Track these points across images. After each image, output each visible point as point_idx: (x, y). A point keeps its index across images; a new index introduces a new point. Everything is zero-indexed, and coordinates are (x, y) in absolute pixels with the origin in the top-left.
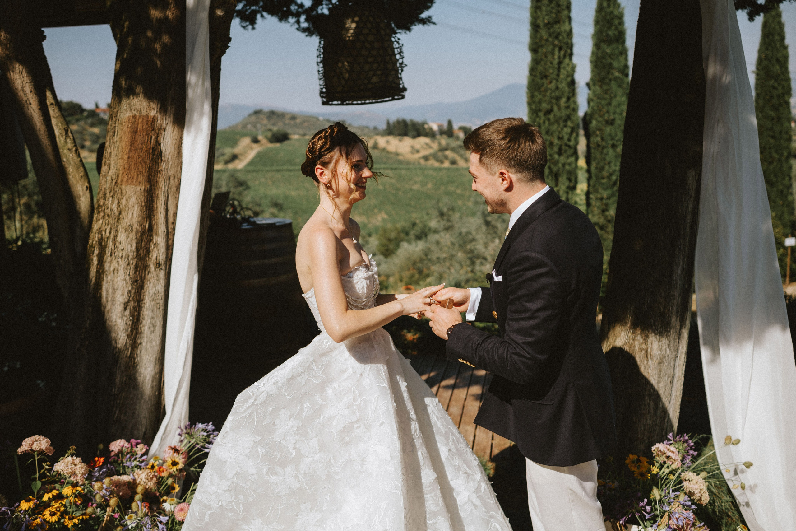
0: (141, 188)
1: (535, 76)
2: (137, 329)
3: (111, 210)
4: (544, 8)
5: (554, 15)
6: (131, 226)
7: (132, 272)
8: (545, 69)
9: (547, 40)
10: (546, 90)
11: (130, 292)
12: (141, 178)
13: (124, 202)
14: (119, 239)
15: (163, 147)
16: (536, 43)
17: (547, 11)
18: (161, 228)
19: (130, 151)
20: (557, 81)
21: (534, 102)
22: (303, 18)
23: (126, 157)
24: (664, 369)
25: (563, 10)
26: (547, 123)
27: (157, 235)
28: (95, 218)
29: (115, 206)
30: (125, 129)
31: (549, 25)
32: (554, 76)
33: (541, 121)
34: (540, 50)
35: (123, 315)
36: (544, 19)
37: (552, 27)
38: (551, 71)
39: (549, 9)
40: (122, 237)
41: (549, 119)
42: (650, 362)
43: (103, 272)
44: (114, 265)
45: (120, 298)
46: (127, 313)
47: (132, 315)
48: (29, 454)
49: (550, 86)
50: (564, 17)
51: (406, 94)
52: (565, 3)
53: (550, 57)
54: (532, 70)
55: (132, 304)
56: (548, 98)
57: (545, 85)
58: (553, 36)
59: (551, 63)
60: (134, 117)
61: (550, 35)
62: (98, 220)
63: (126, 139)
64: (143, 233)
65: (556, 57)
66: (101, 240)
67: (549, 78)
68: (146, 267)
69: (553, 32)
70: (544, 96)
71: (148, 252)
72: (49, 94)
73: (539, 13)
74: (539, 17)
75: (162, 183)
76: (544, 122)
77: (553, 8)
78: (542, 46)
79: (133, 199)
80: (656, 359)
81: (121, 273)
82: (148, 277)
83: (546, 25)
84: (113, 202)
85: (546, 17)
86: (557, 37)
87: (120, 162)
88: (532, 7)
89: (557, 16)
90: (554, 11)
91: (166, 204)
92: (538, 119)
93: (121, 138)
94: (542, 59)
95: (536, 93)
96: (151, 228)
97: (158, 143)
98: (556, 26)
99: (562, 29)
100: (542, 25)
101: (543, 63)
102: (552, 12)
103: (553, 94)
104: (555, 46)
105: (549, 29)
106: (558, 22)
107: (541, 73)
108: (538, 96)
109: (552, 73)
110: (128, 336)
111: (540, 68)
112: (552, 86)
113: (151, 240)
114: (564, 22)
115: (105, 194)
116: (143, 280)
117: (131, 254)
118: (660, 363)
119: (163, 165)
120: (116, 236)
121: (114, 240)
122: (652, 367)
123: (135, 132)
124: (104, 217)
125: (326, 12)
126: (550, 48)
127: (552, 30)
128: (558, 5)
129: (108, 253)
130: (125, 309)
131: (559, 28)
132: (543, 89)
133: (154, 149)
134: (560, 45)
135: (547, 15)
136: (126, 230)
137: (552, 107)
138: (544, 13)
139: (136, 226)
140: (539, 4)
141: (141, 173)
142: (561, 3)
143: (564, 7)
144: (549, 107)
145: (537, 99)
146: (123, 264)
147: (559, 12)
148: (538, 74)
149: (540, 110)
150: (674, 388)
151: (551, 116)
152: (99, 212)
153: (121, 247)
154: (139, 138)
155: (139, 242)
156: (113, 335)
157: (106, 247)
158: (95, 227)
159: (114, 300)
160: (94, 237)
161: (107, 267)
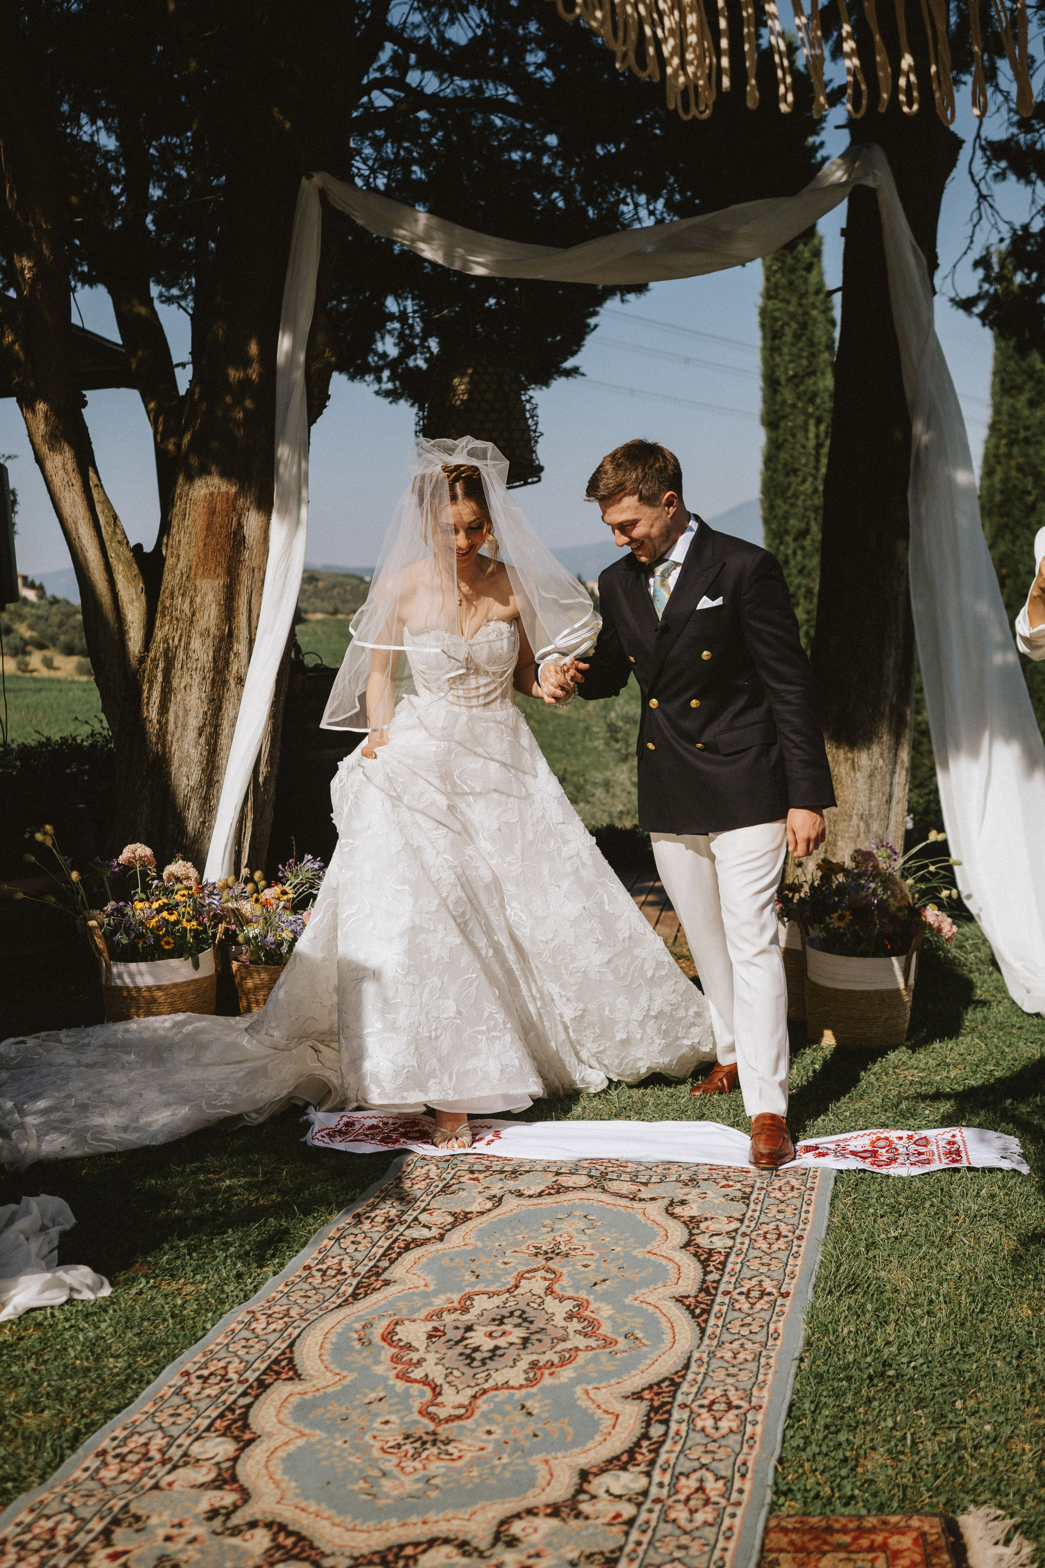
0: (219, 582)
1: (775, 470)
2: (213, 762)
3: (182, 611)
4: (785, 350)
5: (804, 362)
6: (208, 630)
7: (208, 688)
8: (792, 456)
9: (794, 406)
10: (796, 496)
11: (205, 713)
12: (219, 570)
13: (198, 600)
14: (192, 646)
15: (246, 531)
16: (775, 412)
17: (790, 354)
18: (243, 634)
19: (207, 536)
20: (815, 478)
21: (775, 517)
22: (386, 374)
23: (201, 544)
24: (876, 784)
25: (820, 352)
26: (799, 552)
27: (238, 642)
28: (158, 624)
29: (186, 607)
30: (200, 509)
31: (796, 380)
32: (810, 469)
33: (790, 551)
34: (782, 424)
35: (197, 743)
36: (787, 369)
37: (802, 382)
38: (803, 461)
39: (795, 350)
40: (196, 644)
41: (803, 548)
42: (858, 775)
43: (171, 690)
44: (186, 679)
45: (194, 722)
46: (202, 740)
47: (208, 743)
48: (130, 865)
49: (802, 488)
50: (822, 365)
51: (543, 476)
52: (824, 339)
53: (800, 435)
54: (770, 460)
55: (208, 729)
56: (799, 510)
57: (793, 486)
58: (805, 398)
59: (803, 447)
60: (211, 494)
61: (799, 398)
62: (162, 627)
63: (201, 522)
64: (221, 639)
65: (811, 435)
66: (167, 650)
67: (800, 473)
68: (225, 682)
69: (805, 392)
70: (793, 506)
71: (227, 663)
72: (91, 474)
73: (778, 359)
74: (778, 366)
75: (245, 577)
76: (795, 553)
77: (801, 349)
78: (785, 417)
79: (210, 597)
80: (866, 772)
81: (195, 689)
82: (227, 695)
83: (790, 379)
84: (183, 602)
85: (791, 366)
86: (812, 400)
87: (194, 551)
88: (764, 348)
89: (810, 363)
90: (805, 354)
91: (250, 602)
92: (782, 548)
93: (194, 521)
94: (786, 440)
95: (779, 502)
96: (231, 634)
97: (240, 526)
98: (810, 381)
99: (821, 385)
100: (783, 379)
101: (788, 446)
102: (801, 357)
103: (809, 502)
104: (809, 416)
105: (797, 386)
106: (814, 373)
107: (785, 465)
108: (782, 507)
109: (806, 465)
110: (203, 771)
111: (783, 455)
112: (807, 487)
113: (231, 649)
114: (823, 374)
115: (172, 593)
116: (221, 699)
117: (207, 665)
118: (871, 776)
119: (247, 554)
120: (188, 644)
121: (187, 648)
122: (861, 781)
123: (212, 513)
124: (171, 621)
126: (800, 419)
127: (802, 388)
128: (811, 344)
129: (178, 666)
130: (200, 735)
131: (815, 383)
132: (790, 493)
133: (235, 534)
134: (818, 413)
135: (791, 361)
136: (201, 635)
137: (808, 524)
138: (787, 358)
139: (213, 630)
140: (777, 342)
141: (219, 563)
142: (816, 340)
143: (822, 348)
144: (803, 525)
145: (780, 513)
146: (197, 678)
147: (813, 355)
148: (780, 466)
149: (787, 532)
150: (893, 813)
151: (807, 542)
152: (164, 616)
153: (195, 656)
154: (218, 520)
155: (217, 651)
156: (184, 769)
157: (174, 658)
158: (159, 635)
159: (185, 726)
160: (158, 648)
161: (175, 683)
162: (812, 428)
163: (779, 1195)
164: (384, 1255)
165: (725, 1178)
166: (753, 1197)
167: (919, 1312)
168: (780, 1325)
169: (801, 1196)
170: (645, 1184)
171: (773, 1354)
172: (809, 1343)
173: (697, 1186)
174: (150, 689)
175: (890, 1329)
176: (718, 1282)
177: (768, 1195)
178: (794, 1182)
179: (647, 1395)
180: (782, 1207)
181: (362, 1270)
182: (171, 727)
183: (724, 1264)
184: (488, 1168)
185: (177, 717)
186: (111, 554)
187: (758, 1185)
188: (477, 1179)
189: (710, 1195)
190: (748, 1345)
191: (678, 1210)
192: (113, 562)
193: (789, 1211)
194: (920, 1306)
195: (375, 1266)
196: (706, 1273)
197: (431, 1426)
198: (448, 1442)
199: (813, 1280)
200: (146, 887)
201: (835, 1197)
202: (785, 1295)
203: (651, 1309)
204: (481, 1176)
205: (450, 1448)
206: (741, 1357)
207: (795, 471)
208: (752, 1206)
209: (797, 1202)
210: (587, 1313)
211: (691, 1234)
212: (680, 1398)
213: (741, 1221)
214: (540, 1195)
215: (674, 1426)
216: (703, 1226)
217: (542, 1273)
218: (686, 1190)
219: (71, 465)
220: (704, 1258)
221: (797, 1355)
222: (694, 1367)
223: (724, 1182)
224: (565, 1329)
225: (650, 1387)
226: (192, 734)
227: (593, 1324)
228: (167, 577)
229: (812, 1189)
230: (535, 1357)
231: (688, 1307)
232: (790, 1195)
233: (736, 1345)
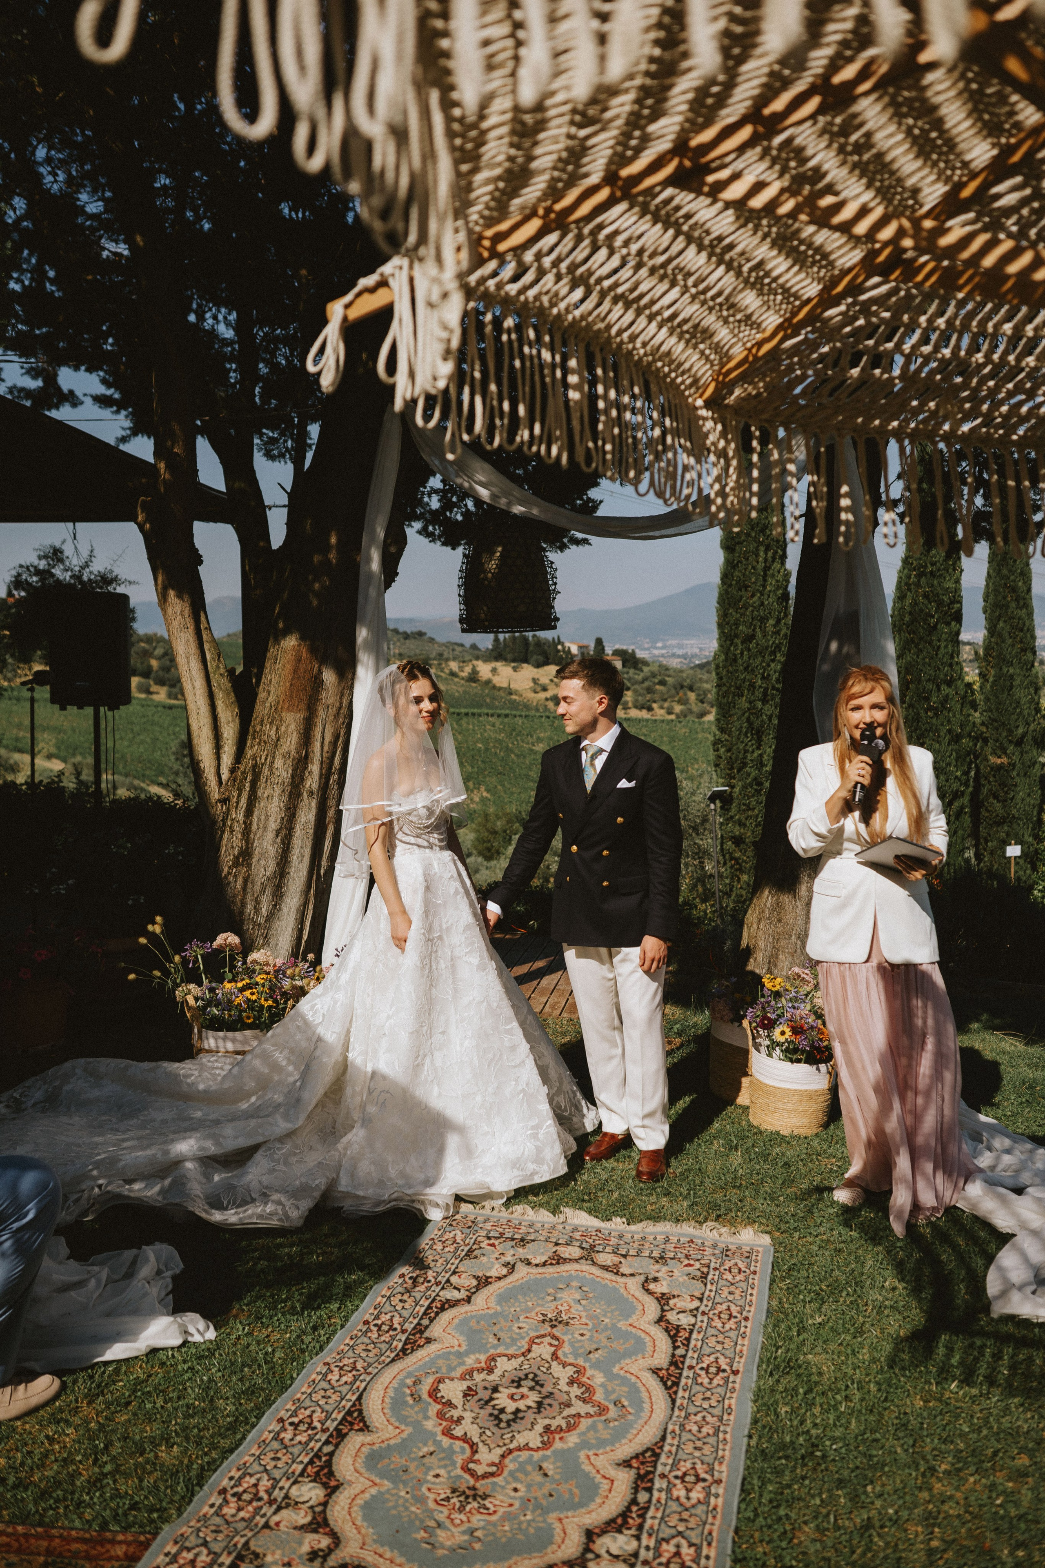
0: (300, 716)
1: (730, 585)
2: (286, 858)
3: (269, 736)
6: (289, 753)
7: (286, 799)
8: (744, 575)
9: (748, 535)
10: (745, 607)
12: (301, 706)
13: (283, 728)
14: (276, 765)
15: (325, 676)
16: (732, 538)
18: (316, 756)
19: (293, 678)
20: (762, 594)
21: (728, 623)
23: (288, 684)
26: (746, 653)
27: (312, 763)
28: (248, 744)
29: (273, 733)
30: (289, 657)
32: (757, 586)
33: (738, 652)
34: (738, 549)
35: (274, 842)
38: (753, 579)
40: (279, 763)
41: (749, 650)
43: (256, 798)
44: (269, 791)
45: (273, 825)
46: (279, 840)
47: (283, 842)
48: (220, 950)
49: (750, 601)
51: (559, 624)
53: (751, 559)
55: (284, 832)
56: (748, 619)
57: (744, 599)
58: (757, 529)
59: (753, 568)
60: (299, 646)
62: (252, 746)
63: (289, 667)
64: (299, 760)
65: (761, 559)
66: (255, 766)
67: (750, 589)
68: (299, 795)
70: (743, 615)
71: (302, 779)
72: (203, 618)
75: (321, 711)
76: (742, 654)
78: (740, 543)
79: (293, 726)
81: (276, 799)
82: (300, 805)
84: (270, 729)
87: (282, 689)
91: (323, 732)
93: (284, 666)
94: (740, 562)
95: (731, 611)
96: (306, 756)
97: (320, 672)
101: (741, 567)
103: (755, 613)
107: (738, 582)
108: (734, 615)
109: (755, 583)
111: (737, 573)
112: (755, 600)
113: (306, 768)
115: (262, 721)
116: (295, 808)
119: (324, 694)
120: (272, 762)
121: (271, 766)
123: (298, 660)
124: (259, 743)
125: (459, 518)
126: (753, 546)
129: (263, 779)
130: (277, 836)
131: (766, 518)
132: (741, 605)
133: (316, 678)
134: (767, 542)
136: (283, 756)
137: (754, 631)
139: (293, 753)
141: (301, 700)
144: (748, 631)
145: (730, 619)
146: (278, 790)
148: (733, 582)
149: (736, 636)
151: (752, 645)
152: (254, 738)
153: (277, 773)
154: (303, 666)
155: (294, 770)
156: (263, 862)
157: (260, 772)
158: (249, 753)
159: (265, 828)
160: (247, 764)
161: (260, 793)
162: (762, 553)
163: (729, 1277)
164: (425, 1314)
165: (687, 1257)
166: (710, 1277)
167: (838, 1397)
168: (733, 1401)
169: (747, 1279)
170: (625, 1256)
171: (728, 1429)
172: (755, 1421)
173: (665, 1264)
174: (239, 796)
175: (817, 1410)
176: (684, 1356)
177: (721, 1276)
178: (742, 1265)
179: (635, 1463)
180: (732, 1289)
181: (409, 1327)
182: (254, 827)
183: (688, 1339)
184: (502, 1234)
185: (259, 820)
186: (214, 683)
187: (712, 1265)
188: (493, 1245)
189: (676, 1273)
190: (709, 1418)
191: (652, 1286)
192: (215, 690)
193: (737, 1292)
194: (839, 1391)
195: (419, 1324)
196: (675, 1348)
197: (472, 1482)
198: (485, 1497)
199: (757, 1359)
200: (233, 967)
201: (773, 1281)
202: (735, 1373)
203: (633, 1379)
204: (497, 1242)
205: (486, 1503)
206: (705, 1430)
207: (746, 587)
208: (709, 1286)
209: (744, 1285)
210: (584, 1379)
211: (663, 1310)
212: (660, 1469)
213: (701, 1300)
214: (544, 1264)
215: (656, 1494)
216: (671, 1302)
217: (548, 1339)
218: (657, 1267)
219: (187, 612)
220: (673, 1333)
221: (746, 1432)
222: (669, 1440)
223: (686, 1262)
224: (568, 1393)
225: (637, 1456)
226: (270, 835)
227: (589, 1389)
228: (258, 707)
229: (755, 1273)
230: (547, 1422)
231: (662, 1379)
232: (738, 1278)
233: (699, 1418)
